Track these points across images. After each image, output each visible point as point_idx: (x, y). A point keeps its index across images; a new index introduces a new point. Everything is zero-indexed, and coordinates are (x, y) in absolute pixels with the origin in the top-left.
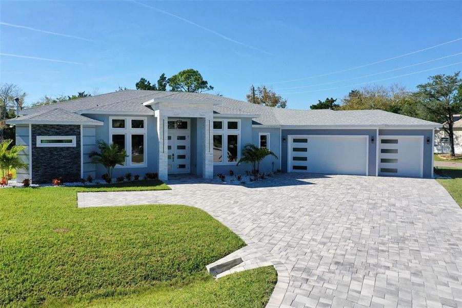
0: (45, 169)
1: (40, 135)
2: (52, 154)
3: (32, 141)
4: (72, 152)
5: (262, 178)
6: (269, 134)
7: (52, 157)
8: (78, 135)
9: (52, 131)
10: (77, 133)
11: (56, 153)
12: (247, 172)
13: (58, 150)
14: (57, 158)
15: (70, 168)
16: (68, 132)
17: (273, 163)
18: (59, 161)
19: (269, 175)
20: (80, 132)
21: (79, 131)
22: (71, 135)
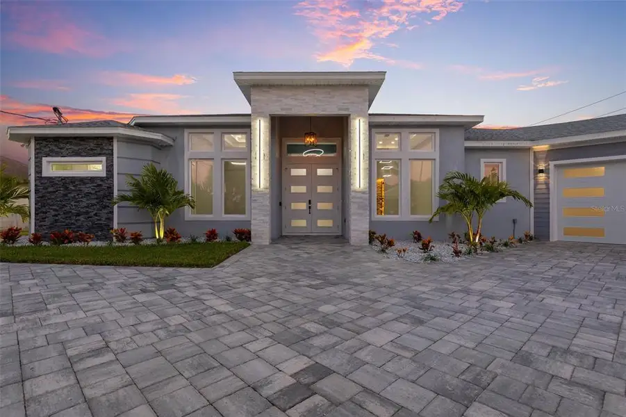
0: (56, 216)
1: (47, 155)
2: (67, 188)
3: (36, 166)
4: (100, 185)
5: (490, 249)
6: (504, 161)
7: (66, 195)
8: (110, 155)
9: (67, 149)
10: (107, 152)
11: (73, 188)
12: (453, 235)
13: (77, 183)
14: (74, 197)
15: (96, 215)
16: (92, 150)
17: (514, 221)
18: (78, 202)
19: (506, 245)
20: (112, 150)
21: (111, 148)
22: (99, 155)
